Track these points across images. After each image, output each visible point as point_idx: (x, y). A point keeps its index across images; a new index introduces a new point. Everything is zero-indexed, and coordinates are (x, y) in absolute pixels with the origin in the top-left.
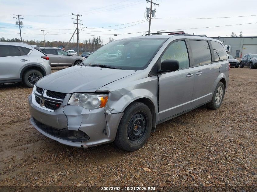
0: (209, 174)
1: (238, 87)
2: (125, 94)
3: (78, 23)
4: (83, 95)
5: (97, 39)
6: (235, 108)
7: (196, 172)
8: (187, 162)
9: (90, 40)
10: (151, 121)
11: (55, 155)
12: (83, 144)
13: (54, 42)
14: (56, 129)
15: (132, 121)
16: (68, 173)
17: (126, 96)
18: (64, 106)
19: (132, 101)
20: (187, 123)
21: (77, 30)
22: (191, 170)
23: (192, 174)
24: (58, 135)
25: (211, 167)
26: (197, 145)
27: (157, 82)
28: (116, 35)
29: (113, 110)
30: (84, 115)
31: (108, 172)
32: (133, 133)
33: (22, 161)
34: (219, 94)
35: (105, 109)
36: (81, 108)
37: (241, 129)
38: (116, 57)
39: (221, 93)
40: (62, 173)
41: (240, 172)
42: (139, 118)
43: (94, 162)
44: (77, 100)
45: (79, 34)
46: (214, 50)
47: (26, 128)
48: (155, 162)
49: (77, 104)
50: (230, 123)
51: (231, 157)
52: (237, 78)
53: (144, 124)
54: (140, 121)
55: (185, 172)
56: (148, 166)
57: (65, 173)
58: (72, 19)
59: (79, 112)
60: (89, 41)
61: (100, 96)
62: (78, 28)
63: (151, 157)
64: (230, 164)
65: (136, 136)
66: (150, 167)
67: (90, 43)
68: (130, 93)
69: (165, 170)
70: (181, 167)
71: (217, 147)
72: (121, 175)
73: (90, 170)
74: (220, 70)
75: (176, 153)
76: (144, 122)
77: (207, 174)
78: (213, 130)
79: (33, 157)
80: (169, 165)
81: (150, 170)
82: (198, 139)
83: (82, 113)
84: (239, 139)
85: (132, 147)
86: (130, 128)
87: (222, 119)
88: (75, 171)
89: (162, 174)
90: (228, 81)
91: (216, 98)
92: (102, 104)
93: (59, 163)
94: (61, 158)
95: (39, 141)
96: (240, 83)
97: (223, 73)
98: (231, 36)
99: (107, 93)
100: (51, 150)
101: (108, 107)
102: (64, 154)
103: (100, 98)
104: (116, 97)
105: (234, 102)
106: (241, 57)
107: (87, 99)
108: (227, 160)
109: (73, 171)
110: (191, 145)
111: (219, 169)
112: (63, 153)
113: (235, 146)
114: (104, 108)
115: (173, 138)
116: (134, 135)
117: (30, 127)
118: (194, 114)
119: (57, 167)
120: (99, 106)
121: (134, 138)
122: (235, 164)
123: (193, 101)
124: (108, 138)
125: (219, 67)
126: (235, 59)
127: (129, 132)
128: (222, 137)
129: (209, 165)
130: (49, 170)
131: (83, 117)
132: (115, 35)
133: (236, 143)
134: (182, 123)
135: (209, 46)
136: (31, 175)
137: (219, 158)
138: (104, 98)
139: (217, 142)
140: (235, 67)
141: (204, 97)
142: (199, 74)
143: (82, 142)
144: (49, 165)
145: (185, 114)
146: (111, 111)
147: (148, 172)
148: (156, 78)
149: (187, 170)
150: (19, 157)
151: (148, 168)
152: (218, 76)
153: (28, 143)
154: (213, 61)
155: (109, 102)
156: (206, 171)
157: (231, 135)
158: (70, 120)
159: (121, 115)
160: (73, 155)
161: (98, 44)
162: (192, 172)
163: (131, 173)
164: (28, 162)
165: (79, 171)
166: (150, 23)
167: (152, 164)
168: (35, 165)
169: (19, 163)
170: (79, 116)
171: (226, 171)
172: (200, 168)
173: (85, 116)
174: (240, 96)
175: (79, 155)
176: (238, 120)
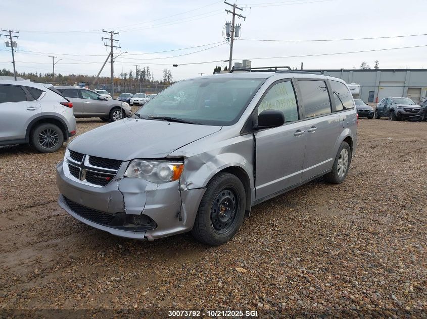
0: (330, 274)
1: (371, 150)
2: (207, 161)
3: (112, 45)
4: (147, 163)
5: (144, 72)
6: (366, 180)
7: (312, 271)
8: (299, 259)
9: (131, 72)
10: (244, 201)
11: (103, 254)
12: (147, 235)
13: (70, 76)
14: (105, 214)
15: (218, 201)
16: (127, 278)
17: (209, 163)
18: (118, 180)
19: (218, 171)
20: (296, 204)
21: (110, 57)
22: (304, 269)
23: (306, 274)
24: (108, 223)
25: (332, 264)
26: (312, 236)
27: (252, 143)
28: (176, 66)
29: (191, 184)
30: (149, 192)
31: (185, 275)
32: (219, 219)
33: (52, 264)
34: (343, 160)
35: (179, 183)
36: (144, 181)
37: (375, 212)
38: (177, 102)
39: (346, 159)
40: (117, 277)
41: (374, 270)
42: (227, 197)
43: (163, 261)
44: (138, 170)
45: (114, 63)
46: (334, 92)
47: (48, 215)
48: (252, 259)
49: (137, 175)
50: (359, 203)
51: (360, 250)
52: (371, 135)
53: (234, 206)
54: (228, 200)
55: (295, 272)
56: (242, 265)
57: (122, 277)
58: (102, 38)
59: (141, 188)
60: (130, 75)
61: (171, 164)
62: (112, 53)
63: (246, 253)
64: (359, 259)
65: (223, 223)
66: (245, 266)
67: (131, 78)
68: (215, 159)
69: (267, 269)
70: (290, 265)
71: (341, 237)
72: (205, 277)
73: (157, 272)
74: (344, 124)
75: (282, 246)
76: (234, 202)
77: (327, 274)
78: (334, 213)
79: (68, 257)
80: (273, 264)
81: (245, 271)
82: (313, 227)
83: (146, 189)
84: (372, 226)
85: (217, 238)
86: (215, 210)
87: (348, 197)
88: (136, 274)
89: (264, 275)
90: (356, 141)
91: (339, 166)
92: (176, 176)
93: (111, 264)
94: (111, 258)
95: (73, 235)
96: (375, 144)
97: (348, 129)
98: (361, 68)
99: (181, 159)
100: (93, 246)
101: (184, 180)
102: (115, 252)
103: (172, 167)
104: (194, 165)
105: (365, 173)
106: (377, 102)
107: (152, 169)
108: (354, 254)
109: (133, 275)
110: (304, 236)
111: (343, 267)
112: (113, 250)
113: (366, 235)
114: (178, 181)
115: (276, 226)
116: (220, 221)
117: (54, 213)
118: (305, 191)
119: (108, 270)
120: (171, 178)
121: (220, 226)
122: (366, 259)
123: (304, 171)
124: (183, 226)
125: (342, 119)
126: (367, 105)
127: (213, 216)
128: (348, 224)
129: (329, 262)
130: (97, 275)
131: (148, 194)
132: (174, 66)
133: (368, 232)
134: (288, 204)
135: (327, 87)
136: (71, 282)
137: (344, 252)
138: (178, 166)
139: (340, 231)
140: (366, 118)
141: (321, 165)
142: (313, 131)
143: (146, 231)
144: (96, 267)
145: (292, 191)
146: (189, 185)
147: (243, 273)
148: (251, 137)
149: (299, 270)
150: (47, 257)
151: (243, 267)
152: (341, 133)
153: (56, 238)
154: (333, 111)
155: (185, 173)
156: (326, 269)
157: (361, 221)
158: (129, 200)
159: (203, 191)
160: (130, 253)
161: (145, 79)
162: (305, 272)
163: (219, 275)
164: (62, 263)
165: (141, 275)
166: (231, 48)
167: (248, 263)
168: (74, 268)
169: (48, 265)
170: (141, 193)
171: (353, 270)
172: (317, 266)
173: (151, 193)
174: (375, 163)
175: (139, 253)
176: (370, 198)
